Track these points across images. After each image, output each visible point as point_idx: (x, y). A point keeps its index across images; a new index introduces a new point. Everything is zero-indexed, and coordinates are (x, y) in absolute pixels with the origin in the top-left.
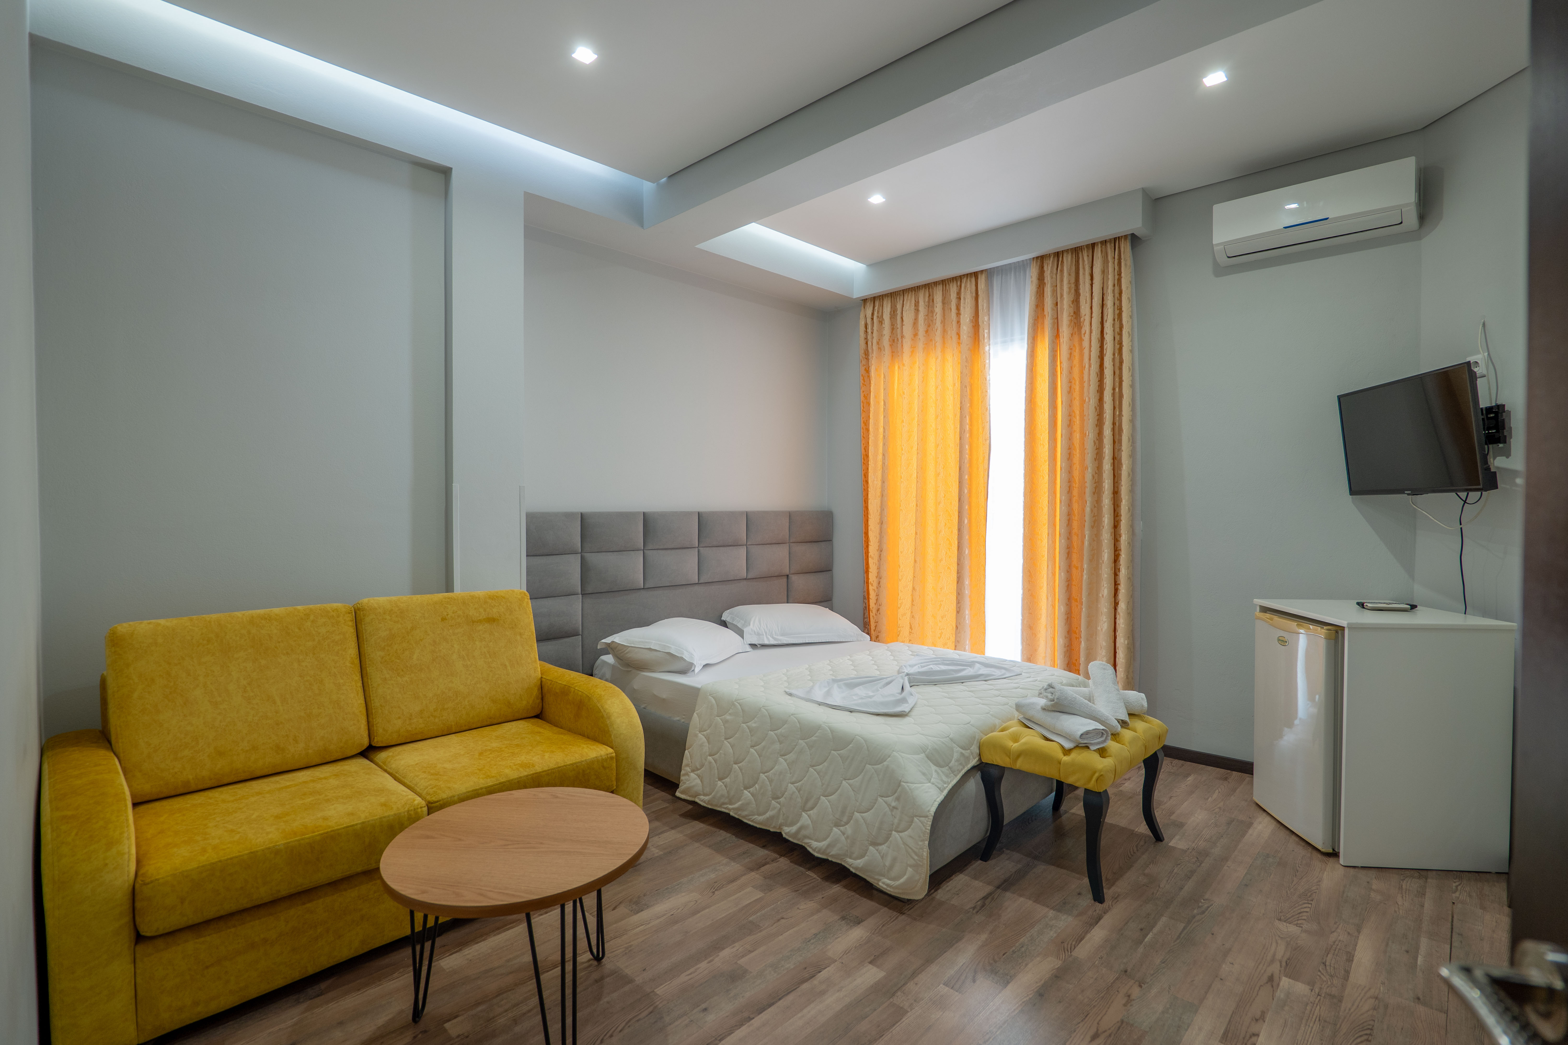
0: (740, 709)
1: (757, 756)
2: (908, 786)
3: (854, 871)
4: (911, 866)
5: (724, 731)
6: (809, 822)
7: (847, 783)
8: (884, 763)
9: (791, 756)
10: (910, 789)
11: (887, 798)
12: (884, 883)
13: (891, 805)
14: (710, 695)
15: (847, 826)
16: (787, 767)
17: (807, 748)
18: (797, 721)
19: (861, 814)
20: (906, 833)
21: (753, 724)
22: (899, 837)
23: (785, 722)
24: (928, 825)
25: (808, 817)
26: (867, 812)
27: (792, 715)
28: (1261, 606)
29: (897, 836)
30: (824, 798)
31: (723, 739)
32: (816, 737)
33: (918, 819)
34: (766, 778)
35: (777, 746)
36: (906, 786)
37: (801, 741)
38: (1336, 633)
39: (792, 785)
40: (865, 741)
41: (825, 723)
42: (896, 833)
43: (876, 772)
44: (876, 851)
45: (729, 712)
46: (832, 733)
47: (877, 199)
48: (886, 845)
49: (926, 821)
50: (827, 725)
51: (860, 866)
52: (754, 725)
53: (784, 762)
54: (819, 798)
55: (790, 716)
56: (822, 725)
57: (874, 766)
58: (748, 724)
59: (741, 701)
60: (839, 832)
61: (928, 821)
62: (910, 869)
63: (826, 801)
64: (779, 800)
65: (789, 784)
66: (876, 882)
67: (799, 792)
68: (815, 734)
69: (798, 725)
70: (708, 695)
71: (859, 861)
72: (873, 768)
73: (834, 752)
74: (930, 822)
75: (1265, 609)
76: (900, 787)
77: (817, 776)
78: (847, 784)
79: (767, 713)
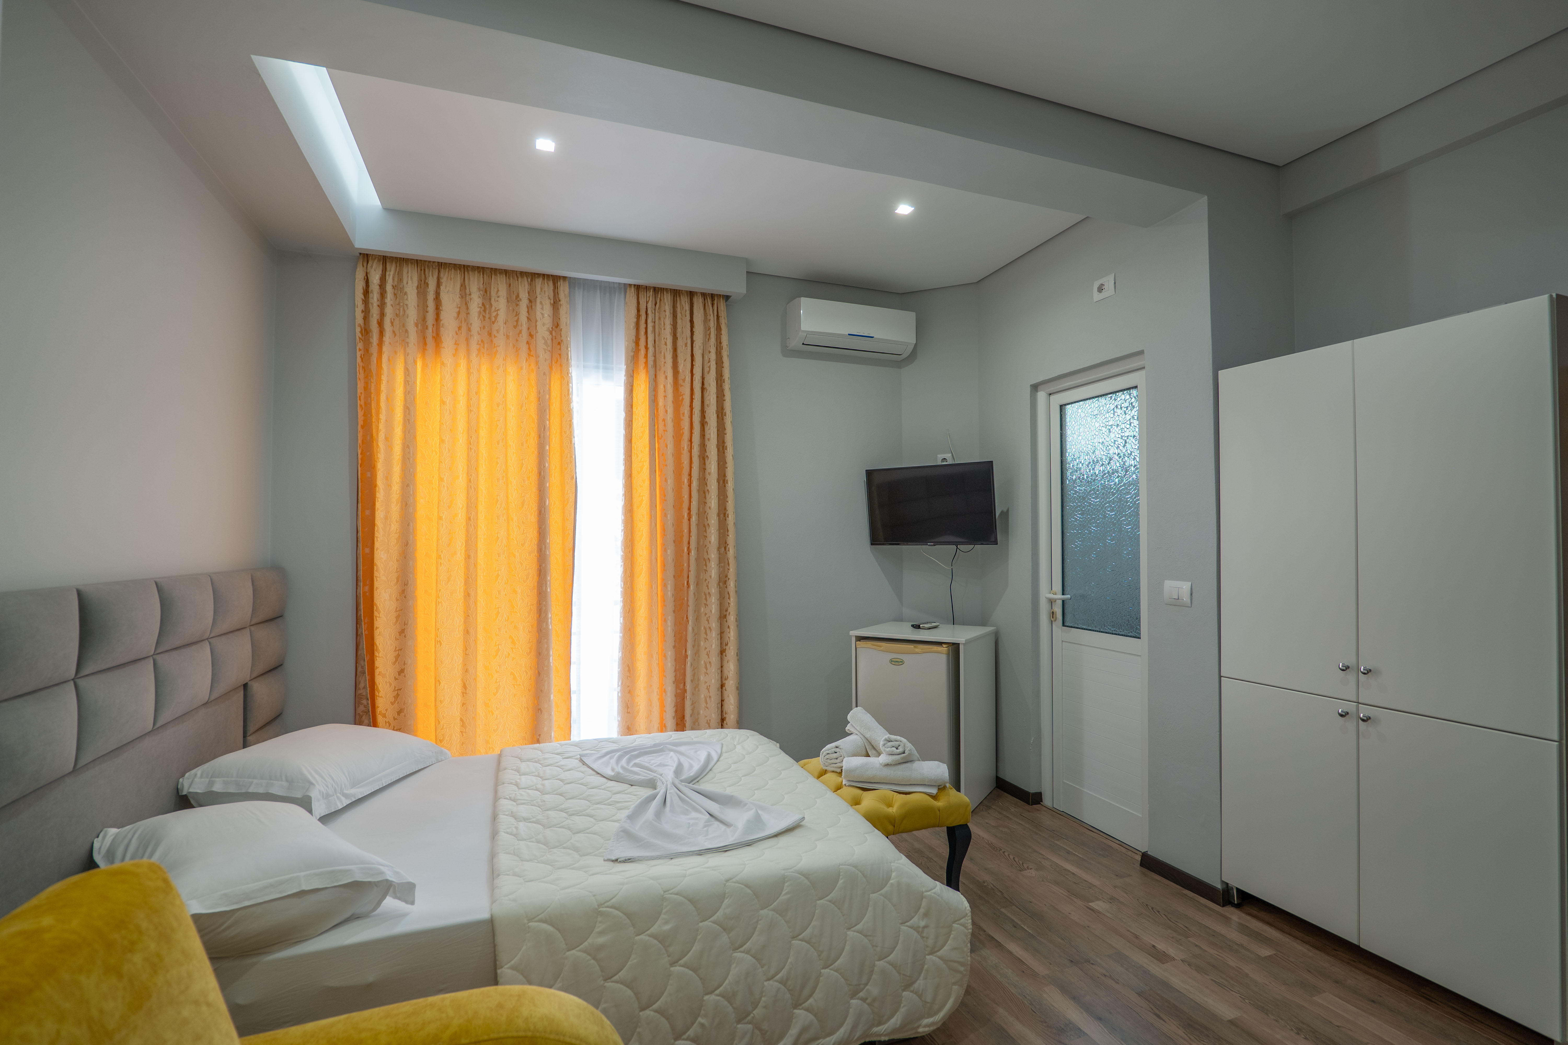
0: (621, 915)
1: (691, 972)
2: (935, 893)
3: (887, 1039)
4: (955, 984)
5: (598, 968)
6: (811, 1017)
7: (854, 931)
8: (891, 881)
9: (756, 941)
10: (939, 896)
11: (912, 921)
12: (925, 1026)
13: (919, 927)
14: (530, 920)
15: (867, 987)
16: (754, 960)
17: (777, 915)
18: (743, 886)
19: (884, 960)
20: (946, 948)
21: (661, 926)
22: (937, 959)
23: (722, 897)
24: (969, 924)
25: (805, 1012)
26: (893, 952)
27: (727, 881)
28: (856, 637)
29: (934, 958)
30: (827, 970)
31: (602, 982)
32: (787, 893)
33: (958, 924)
34: (719, 998)
35: (725, 939)
36: (933, 894)
37: (764, 912)
38: (955, 648)
39: (771, 982)
40: (855, 867)
41: (787, 869)
42: (931, 956)
43: (885, 898)
44: (911, 994)
45: (597, 930)
46: (807, 878)
47: (545, 145)
48: (921, 978)
49: (966, 921)
50: (792, 870)
51: (898, 1026)
52: (667, 927)
53: (746, 955)
54: (820, 975)
55: (725, 885)
56: (786, 874)
57: (880, 892)
58: (653, 930)
59: (613, 901)
60: (860, 1002)
61: (967, 920)
62: (955, 987)
63: (832, 972)
64: (749, 1018)
65: (766, 983)
66: (914, 1031)
67: (785, 985)
68: (782, 890)
69: (749, 891)
70: (526, 921)
71: (893, 1021)
72: (881, 895)
73: (821, 901)
74: (970, 919)
75: (860, 639)
76: (924, 900)
77: (808, 945)
78: (855, 933)
79: (681, 898)
